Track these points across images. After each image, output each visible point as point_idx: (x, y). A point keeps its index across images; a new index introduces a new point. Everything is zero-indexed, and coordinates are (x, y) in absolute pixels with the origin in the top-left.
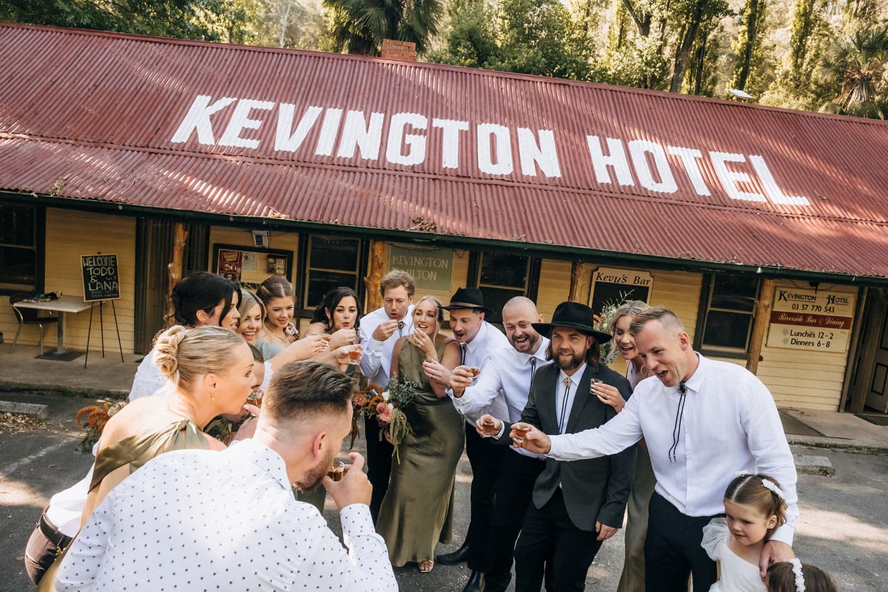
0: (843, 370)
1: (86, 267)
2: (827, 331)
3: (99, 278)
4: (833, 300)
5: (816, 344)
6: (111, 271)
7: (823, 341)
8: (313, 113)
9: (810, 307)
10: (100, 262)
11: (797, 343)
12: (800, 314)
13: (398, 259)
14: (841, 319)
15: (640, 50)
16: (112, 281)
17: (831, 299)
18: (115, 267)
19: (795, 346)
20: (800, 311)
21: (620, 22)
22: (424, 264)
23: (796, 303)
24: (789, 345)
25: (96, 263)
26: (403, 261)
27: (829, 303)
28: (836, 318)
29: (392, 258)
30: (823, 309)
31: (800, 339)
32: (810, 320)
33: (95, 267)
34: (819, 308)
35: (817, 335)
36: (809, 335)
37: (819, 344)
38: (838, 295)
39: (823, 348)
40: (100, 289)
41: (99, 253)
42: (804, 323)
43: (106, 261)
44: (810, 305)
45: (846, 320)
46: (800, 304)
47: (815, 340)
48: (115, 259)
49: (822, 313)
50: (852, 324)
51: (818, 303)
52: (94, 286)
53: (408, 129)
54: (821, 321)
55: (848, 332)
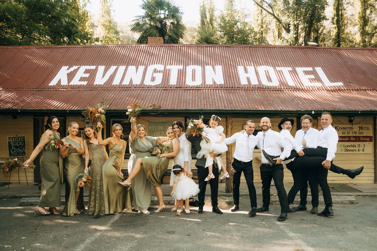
0: (373, 162)
1: (10, 142)
2: (361, 144)
3: (16, 147)
4: (362, 128)
5: (357, 150)
6: (22, 144)
7: (361, 148)
8: (113, 68)
9: (351, 133)
10: (17, 139)
11: (348, 150)
12: (347, 137)
13: (152, 127)
14: (367, 137)
15: (287, 40)
16: (22, 148)
17: (361, 128)
18: (24, 142)
19: (347, 152)
20: (346, 135)
21: (278, 29)
22: (164, 129)
23: (344, 131)
24: (344, 152)
25: (15, 140)
26: (154, 128)
27: (360, 130)
28: (365, 137)
29: (149, 127)
30: (358, 133)
31: (349, 148)
32: (352, 139)
33: (14, 142)
34: (355, 133)
35: (357, 146)
36: (353, 146)
37: (359, 150)
38: (364, 126)
39: (361, 152)
40: (16, 152)
41: (17, 136)
42: (349, 141)
43: (19, 139)
44: (351, 132)
45: (370, 137)
46: (346, 131)
47: (357, 148)
48: (24, 138)
49: (357, 135)
50: (373, 139)
51: (354, 130)
52: (13, 151)
53: (155, 71)
54: (357, 139)
55: (372, 144)
